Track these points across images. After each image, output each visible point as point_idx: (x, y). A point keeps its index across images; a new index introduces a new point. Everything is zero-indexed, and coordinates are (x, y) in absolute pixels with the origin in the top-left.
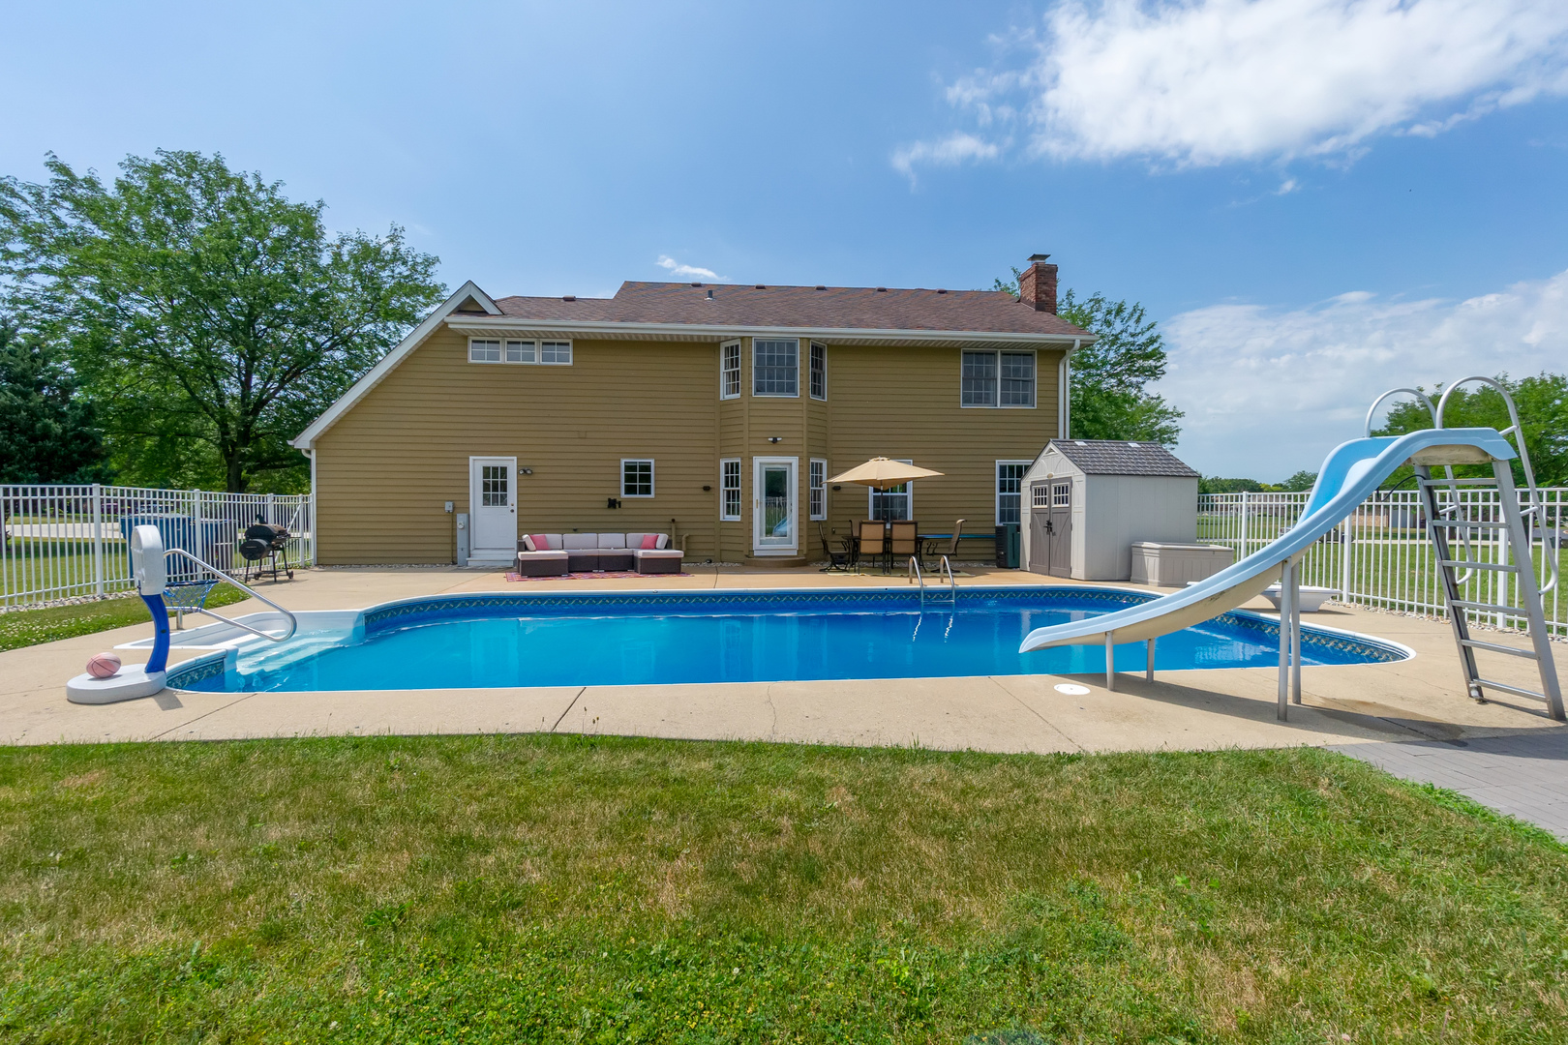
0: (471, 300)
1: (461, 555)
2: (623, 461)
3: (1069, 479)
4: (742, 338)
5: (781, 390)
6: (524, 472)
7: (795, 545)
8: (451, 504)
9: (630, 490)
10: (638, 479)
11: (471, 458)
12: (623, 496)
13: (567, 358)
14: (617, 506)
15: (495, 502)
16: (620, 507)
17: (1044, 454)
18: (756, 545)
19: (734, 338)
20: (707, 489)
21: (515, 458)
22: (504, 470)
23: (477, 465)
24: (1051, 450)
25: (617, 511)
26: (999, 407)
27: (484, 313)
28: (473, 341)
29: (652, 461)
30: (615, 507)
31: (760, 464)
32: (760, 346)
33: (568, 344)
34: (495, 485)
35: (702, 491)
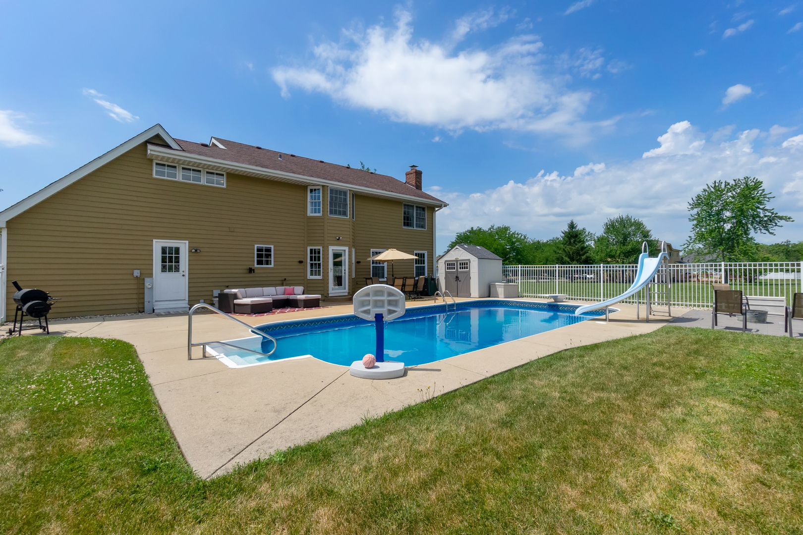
0: (158, 136)
1: (147, 306)
2: (256, 246)
3: (469, 260)
4: (323, 186)
5: (340, 214)
6: (194, 251)
7: (347, 290)
8: (139, 271)
9: (260, 263)
10: (264, 256)
11: (154, 240)
12: (256, 266)
13: (223, 183)
14: (252, 272)
15: (170, 270)
16: (254, 272)
17: (453, 250)
18: (330, 291)
19: (318, 185)
20: (301, 262)
21: (187, 242)
22: (177, 250)
23: (157, 245)
24: (457, 248)
25: (252, 275)
26: (415, 229)
27: (168, 146)
28: (157, 164)
29: (272, 247)
30: (251, 273)
31: (332, 249)
32: (332, 191)
33: (222, 175)
34: (170, 260)
35: (298, 264)
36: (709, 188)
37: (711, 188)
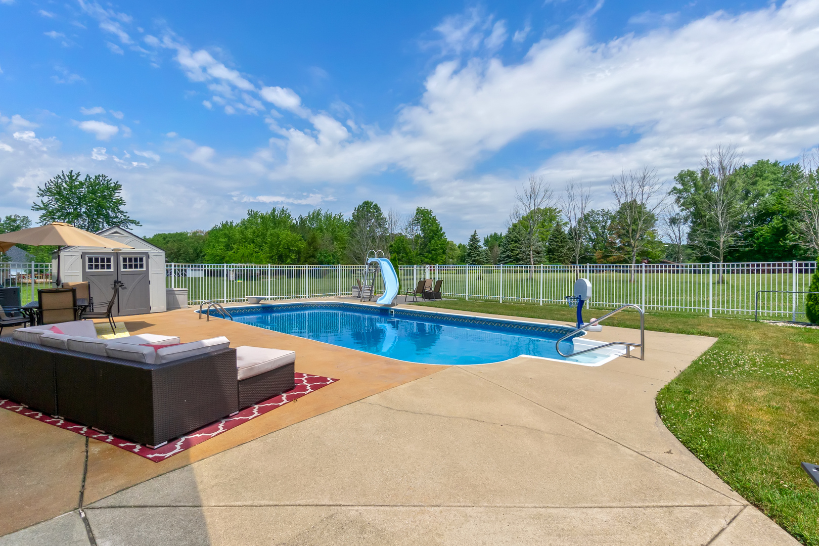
36: (63, 175)
37: (66, 177)
